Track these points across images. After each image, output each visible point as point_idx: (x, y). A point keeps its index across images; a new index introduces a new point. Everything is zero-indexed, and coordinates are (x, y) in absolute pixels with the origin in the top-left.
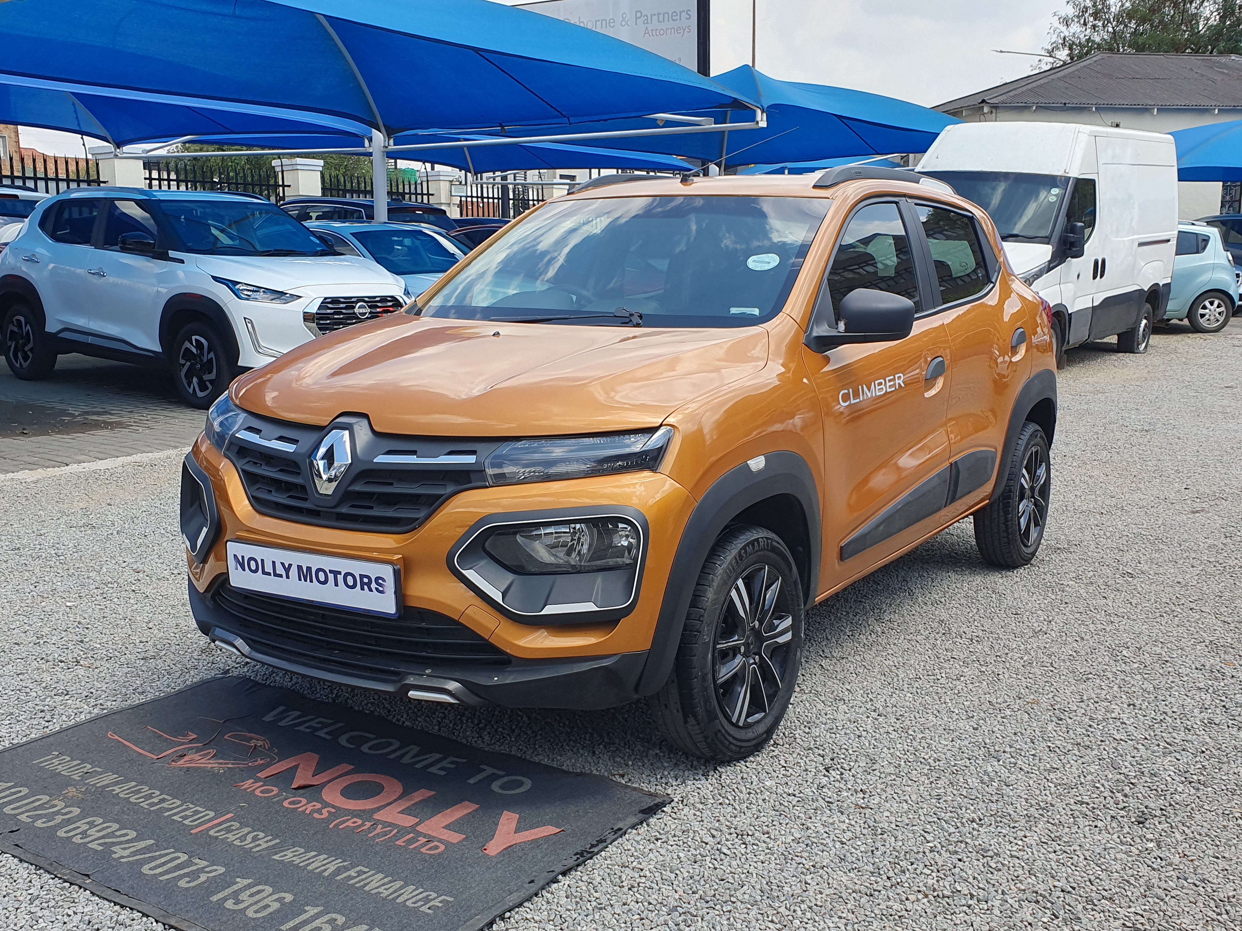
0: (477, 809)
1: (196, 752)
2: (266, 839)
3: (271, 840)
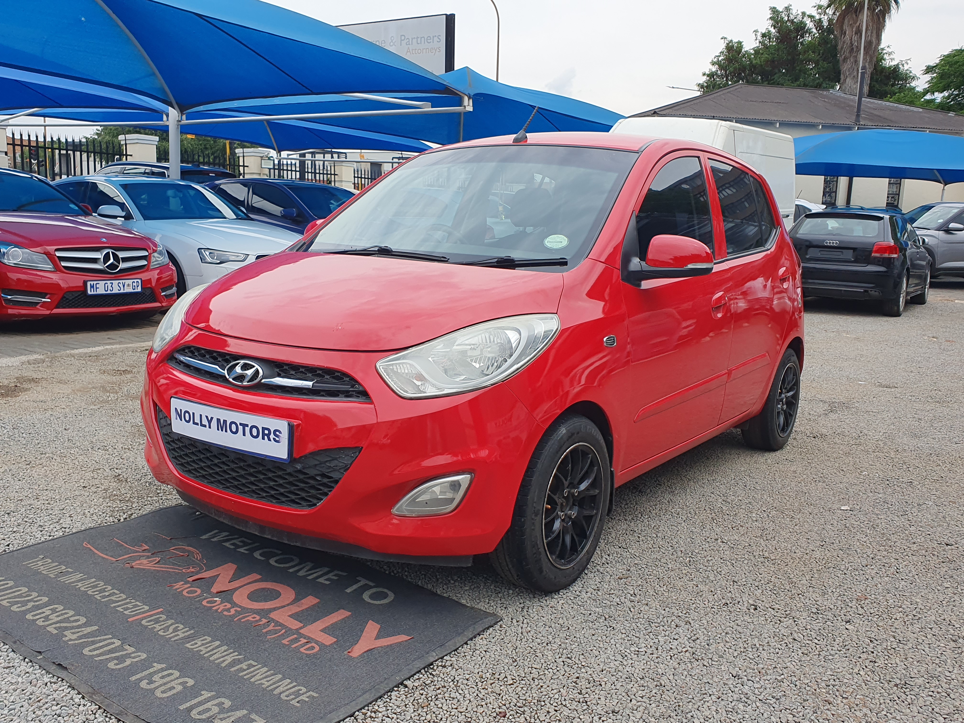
0: (350, 616)
2: (184, 630)
3: (187, 631)
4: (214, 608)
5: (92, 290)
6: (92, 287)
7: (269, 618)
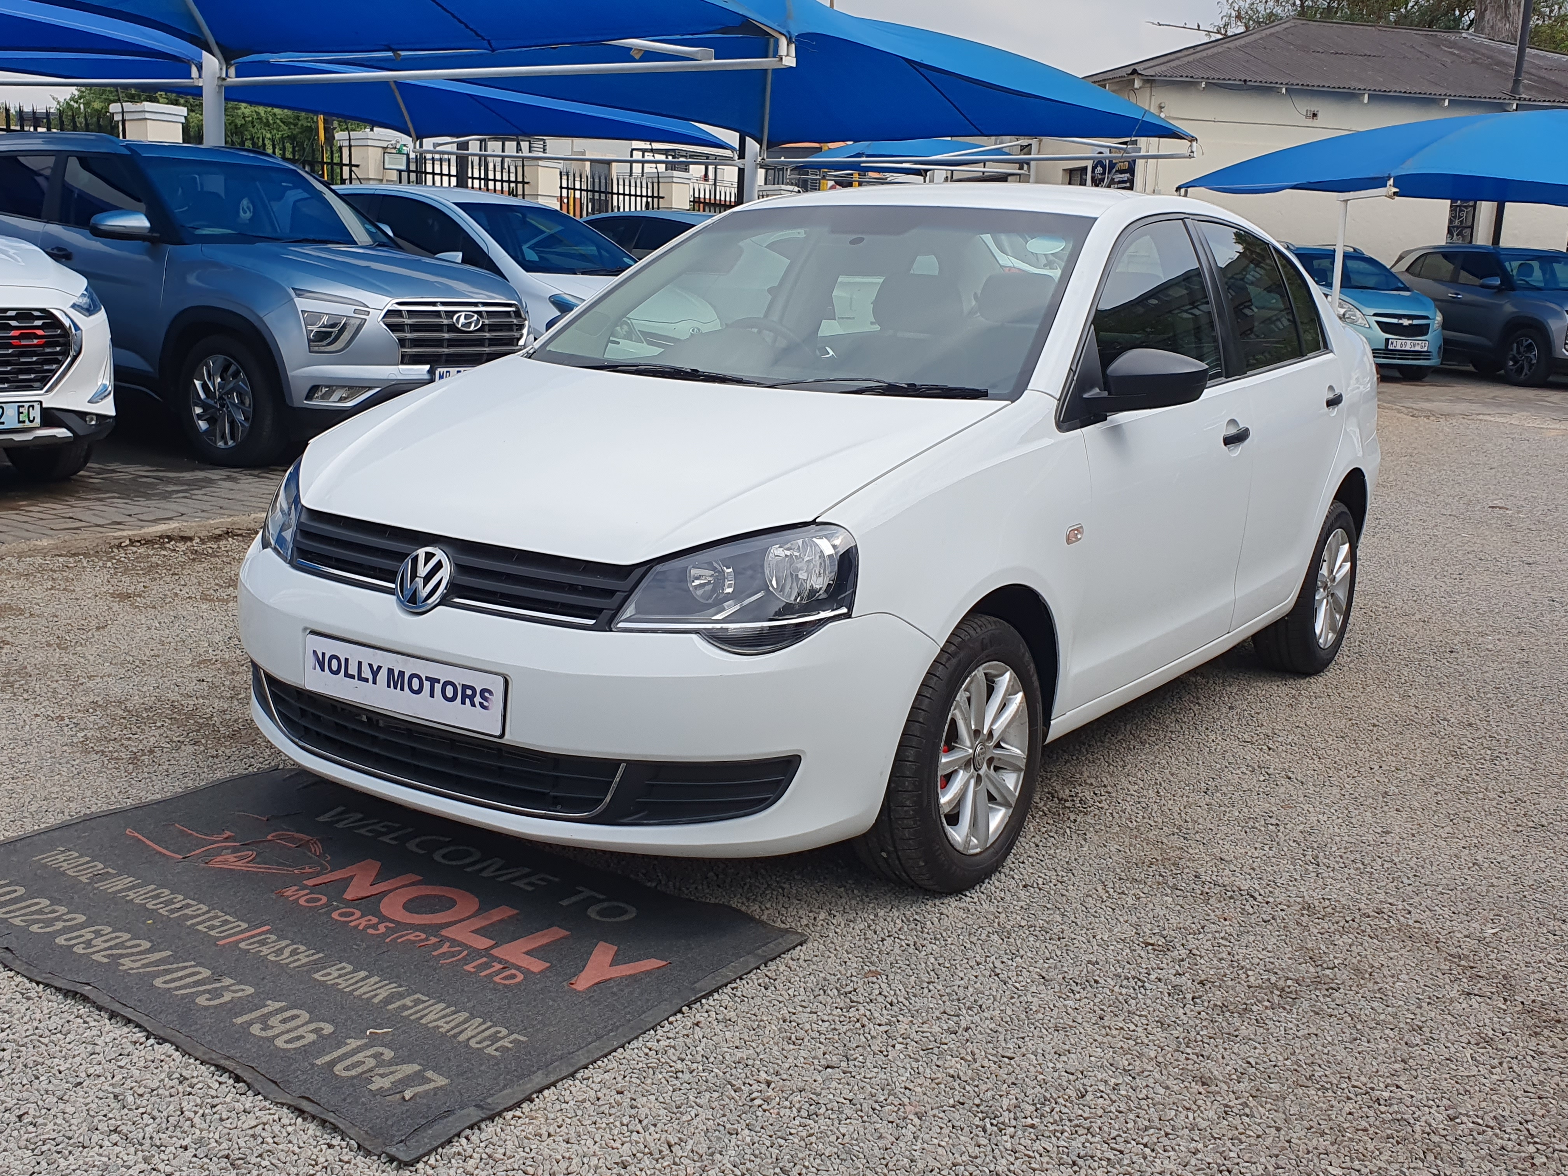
0: (567, 936)
1: (232, 853)
2: (307, 953)
3: (313, 954)
4: (352, 924)
7: (442, 936)
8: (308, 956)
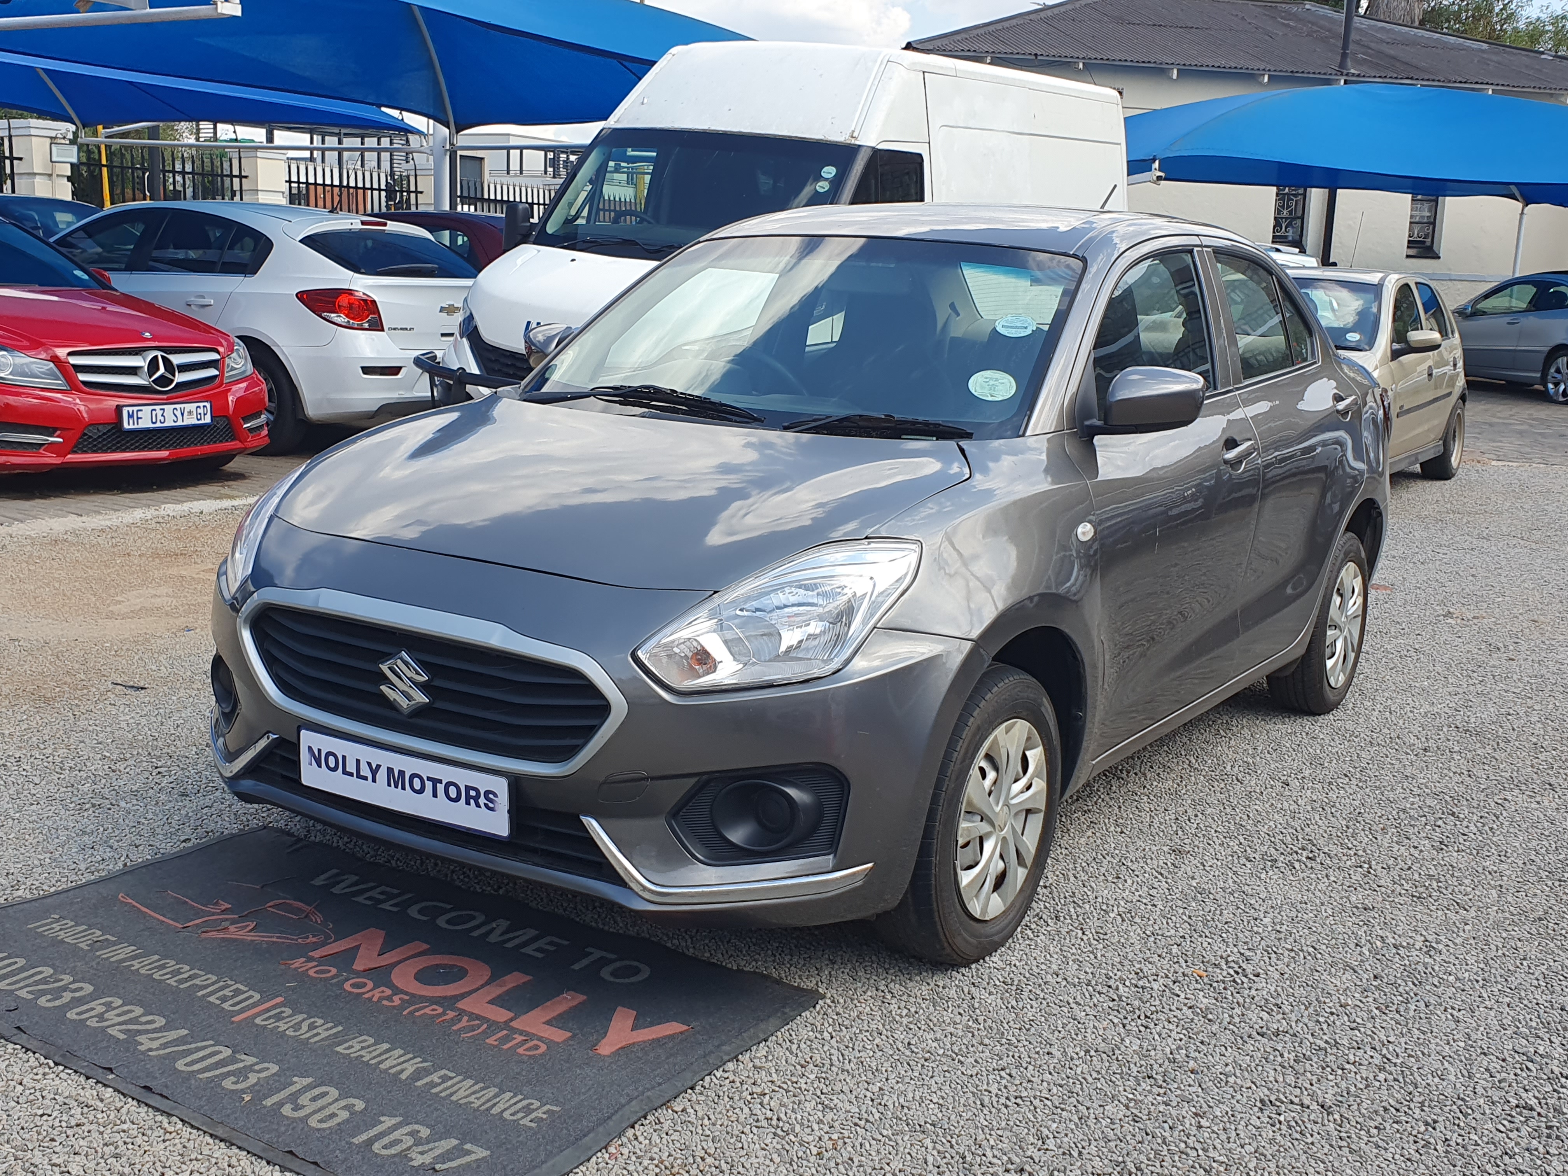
0: (586, 1000)
2: (325, 1027)
3: (331, 1028)
4: (366, 996)
5: (131, 421)
6: (130, 416)
7: (459, 1009)
8: (327, 1030)
